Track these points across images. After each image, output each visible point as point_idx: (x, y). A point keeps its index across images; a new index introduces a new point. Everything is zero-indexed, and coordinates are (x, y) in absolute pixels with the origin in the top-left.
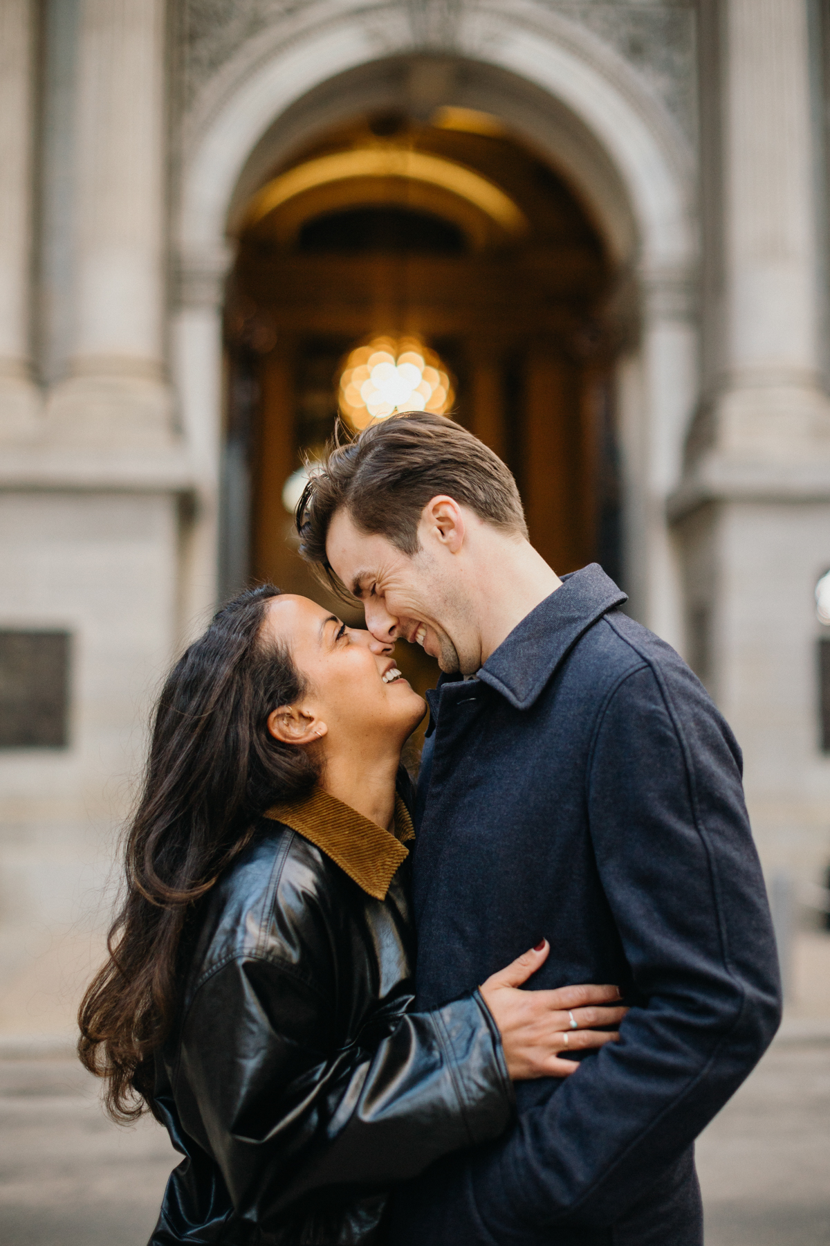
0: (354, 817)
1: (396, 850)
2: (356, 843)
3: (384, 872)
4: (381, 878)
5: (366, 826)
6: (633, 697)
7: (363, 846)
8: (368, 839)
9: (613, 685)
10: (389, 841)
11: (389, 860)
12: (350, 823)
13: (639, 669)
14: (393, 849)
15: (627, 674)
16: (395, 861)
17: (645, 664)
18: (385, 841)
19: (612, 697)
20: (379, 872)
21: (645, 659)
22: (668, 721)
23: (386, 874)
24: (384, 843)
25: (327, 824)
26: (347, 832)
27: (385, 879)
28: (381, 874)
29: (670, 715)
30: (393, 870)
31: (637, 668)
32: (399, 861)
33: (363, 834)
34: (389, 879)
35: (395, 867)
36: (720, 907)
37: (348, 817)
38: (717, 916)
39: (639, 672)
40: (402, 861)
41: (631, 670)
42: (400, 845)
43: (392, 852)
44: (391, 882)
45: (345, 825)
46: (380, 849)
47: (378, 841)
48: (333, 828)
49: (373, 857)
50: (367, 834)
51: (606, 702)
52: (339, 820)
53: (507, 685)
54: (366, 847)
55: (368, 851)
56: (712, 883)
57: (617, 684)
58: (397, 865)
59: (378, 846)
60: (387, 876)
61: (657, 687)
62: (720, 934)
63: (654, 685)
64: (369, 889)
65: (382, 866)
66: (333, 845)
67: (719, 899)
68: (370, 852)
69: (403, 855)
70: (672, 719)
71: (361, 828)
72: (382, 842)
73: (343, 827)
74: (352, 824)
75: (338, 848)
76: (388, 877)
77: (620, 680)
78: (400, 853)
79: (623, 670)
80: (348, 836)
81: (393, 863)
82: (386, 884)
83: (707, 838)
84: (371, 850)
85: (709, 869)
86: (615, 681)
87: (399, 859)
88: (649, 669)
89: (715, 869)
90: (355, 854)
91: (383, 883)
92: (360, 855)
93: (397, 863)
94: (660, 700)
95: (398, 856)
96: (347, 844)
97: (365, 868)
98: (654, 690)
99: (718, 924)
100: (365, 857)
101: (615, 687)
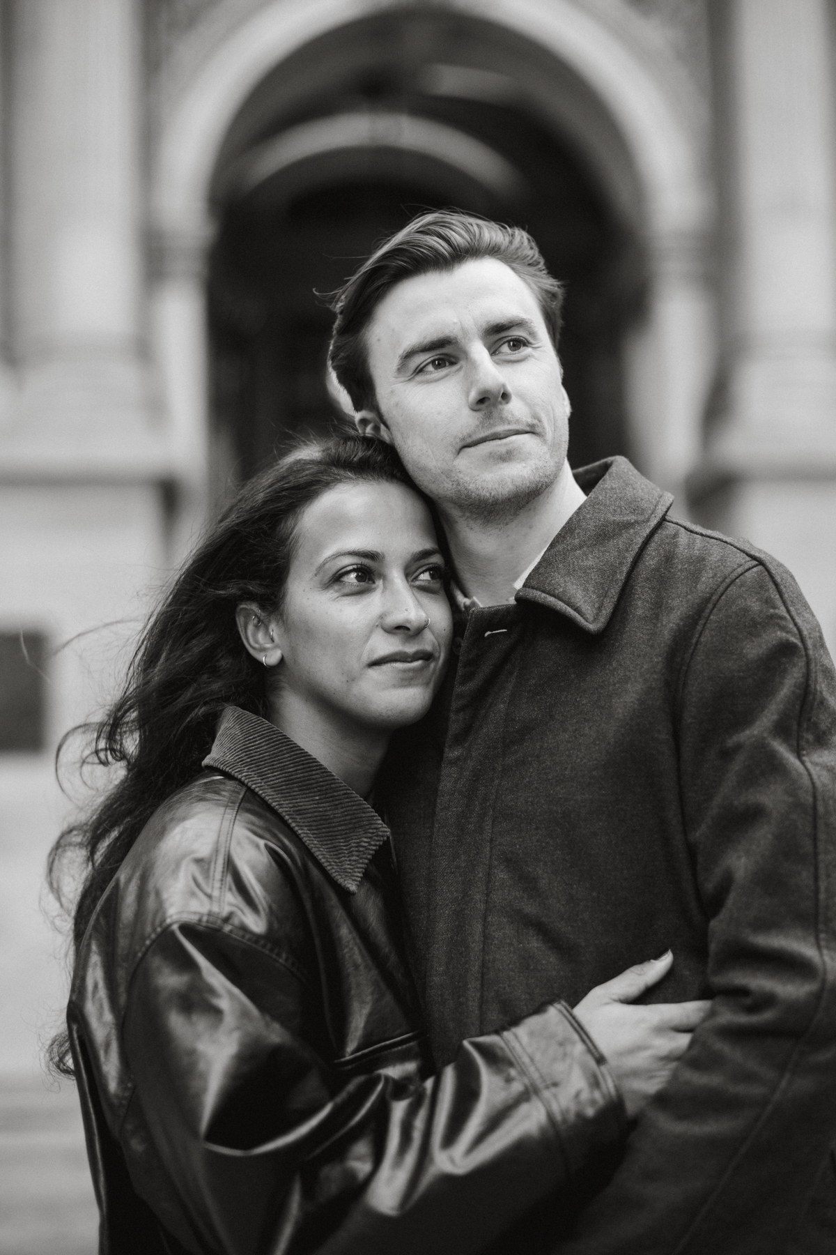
0: (327, 778)
1: (376, 829)
2: (327, 813)
3: (358, 856)
4: (354, 863)
5: (342, 792)
6: (746, 600)
7: (335, 817)
8: (343, 810)
9: (719, 586)
10: (368, 815)
11: (365, 840)
12: (323, 786)
13: (749, 569)
14: (372, 827)
15: (735, 574)
16: (373, 843)
17: (755, 563)
18: (364, 815)
19: (718, 601)
20: (353, 856)
21: (753, 558)
22: (791, 626)
23: (361, 858)
24: (361, 817)
25: (294, 783)
26: (317, 798)
27: (359, 865)
28: (354, 858)
29: (793, 619)
30: (369, 854)
31: (746, 567)
32: (378, 843)
33: (337, 802)
34: (363, 866)
35: (372, 850)
36: (821, 857)
37: (321, 777)
38: (816, 868)
39: (750, 572)
40: (381, 843)
41: (740, 570)
42: (380, 822)
43: (371, 831)
44: (365, 869)
45: (316, 788)
46: (357, 825)
47: (354, 814)
48: (300, 790)
49: (346, 834)
50: (341, 803)
51: (710, 606)
52: (308, 780)
53: (568, 604)
54: (338, 820)
55: (341, 825)
56: (815, 827)
57: (725, 585)
58: (374, 848)
59: (354, 821)
60: (361, 861)
61: (774, 587)
62: (817, 891)
63: (771, 586)
64: (339, 877)
65: (356, 847)
66: (299, 812)
67: (821, 846)
68: (343, 828)
69: (382, 836)
70: (796, 624)
71: (336, 794)
72: (359, 815)
73: (312, 790)
74: (324, 788)
75: (305, 818)
76: (362, 863)
77: (728, 581)
78: (380, 833)
79: (730, 569)
80: (318, 803)
81: (371, 845)
82: (359, 872)
83: (813, 772)
84: (345, 825)
85: (815, 808)
86: (721, 583)
87: (378, 841)
88: (760, 567)
89: (821, 809)
90: (324, 828)
91: (356, 870)
92: (331, 829)
93: (375, 845)
94: (779, 603)
95: (377, 836)
96: (316, 814)
97: (335, 847)
98: (771, 591)
99: (816, 878)
100: (337, 833)
101: (721, 589)
